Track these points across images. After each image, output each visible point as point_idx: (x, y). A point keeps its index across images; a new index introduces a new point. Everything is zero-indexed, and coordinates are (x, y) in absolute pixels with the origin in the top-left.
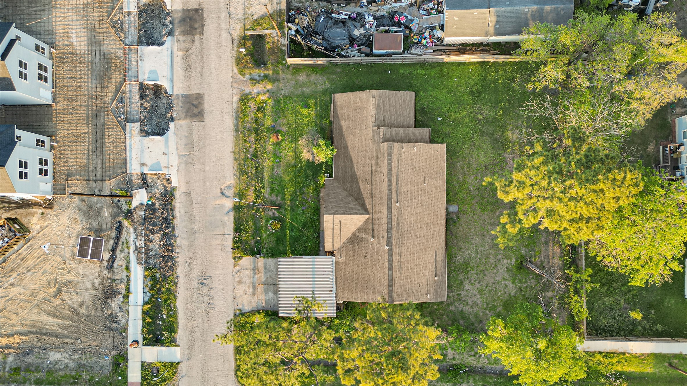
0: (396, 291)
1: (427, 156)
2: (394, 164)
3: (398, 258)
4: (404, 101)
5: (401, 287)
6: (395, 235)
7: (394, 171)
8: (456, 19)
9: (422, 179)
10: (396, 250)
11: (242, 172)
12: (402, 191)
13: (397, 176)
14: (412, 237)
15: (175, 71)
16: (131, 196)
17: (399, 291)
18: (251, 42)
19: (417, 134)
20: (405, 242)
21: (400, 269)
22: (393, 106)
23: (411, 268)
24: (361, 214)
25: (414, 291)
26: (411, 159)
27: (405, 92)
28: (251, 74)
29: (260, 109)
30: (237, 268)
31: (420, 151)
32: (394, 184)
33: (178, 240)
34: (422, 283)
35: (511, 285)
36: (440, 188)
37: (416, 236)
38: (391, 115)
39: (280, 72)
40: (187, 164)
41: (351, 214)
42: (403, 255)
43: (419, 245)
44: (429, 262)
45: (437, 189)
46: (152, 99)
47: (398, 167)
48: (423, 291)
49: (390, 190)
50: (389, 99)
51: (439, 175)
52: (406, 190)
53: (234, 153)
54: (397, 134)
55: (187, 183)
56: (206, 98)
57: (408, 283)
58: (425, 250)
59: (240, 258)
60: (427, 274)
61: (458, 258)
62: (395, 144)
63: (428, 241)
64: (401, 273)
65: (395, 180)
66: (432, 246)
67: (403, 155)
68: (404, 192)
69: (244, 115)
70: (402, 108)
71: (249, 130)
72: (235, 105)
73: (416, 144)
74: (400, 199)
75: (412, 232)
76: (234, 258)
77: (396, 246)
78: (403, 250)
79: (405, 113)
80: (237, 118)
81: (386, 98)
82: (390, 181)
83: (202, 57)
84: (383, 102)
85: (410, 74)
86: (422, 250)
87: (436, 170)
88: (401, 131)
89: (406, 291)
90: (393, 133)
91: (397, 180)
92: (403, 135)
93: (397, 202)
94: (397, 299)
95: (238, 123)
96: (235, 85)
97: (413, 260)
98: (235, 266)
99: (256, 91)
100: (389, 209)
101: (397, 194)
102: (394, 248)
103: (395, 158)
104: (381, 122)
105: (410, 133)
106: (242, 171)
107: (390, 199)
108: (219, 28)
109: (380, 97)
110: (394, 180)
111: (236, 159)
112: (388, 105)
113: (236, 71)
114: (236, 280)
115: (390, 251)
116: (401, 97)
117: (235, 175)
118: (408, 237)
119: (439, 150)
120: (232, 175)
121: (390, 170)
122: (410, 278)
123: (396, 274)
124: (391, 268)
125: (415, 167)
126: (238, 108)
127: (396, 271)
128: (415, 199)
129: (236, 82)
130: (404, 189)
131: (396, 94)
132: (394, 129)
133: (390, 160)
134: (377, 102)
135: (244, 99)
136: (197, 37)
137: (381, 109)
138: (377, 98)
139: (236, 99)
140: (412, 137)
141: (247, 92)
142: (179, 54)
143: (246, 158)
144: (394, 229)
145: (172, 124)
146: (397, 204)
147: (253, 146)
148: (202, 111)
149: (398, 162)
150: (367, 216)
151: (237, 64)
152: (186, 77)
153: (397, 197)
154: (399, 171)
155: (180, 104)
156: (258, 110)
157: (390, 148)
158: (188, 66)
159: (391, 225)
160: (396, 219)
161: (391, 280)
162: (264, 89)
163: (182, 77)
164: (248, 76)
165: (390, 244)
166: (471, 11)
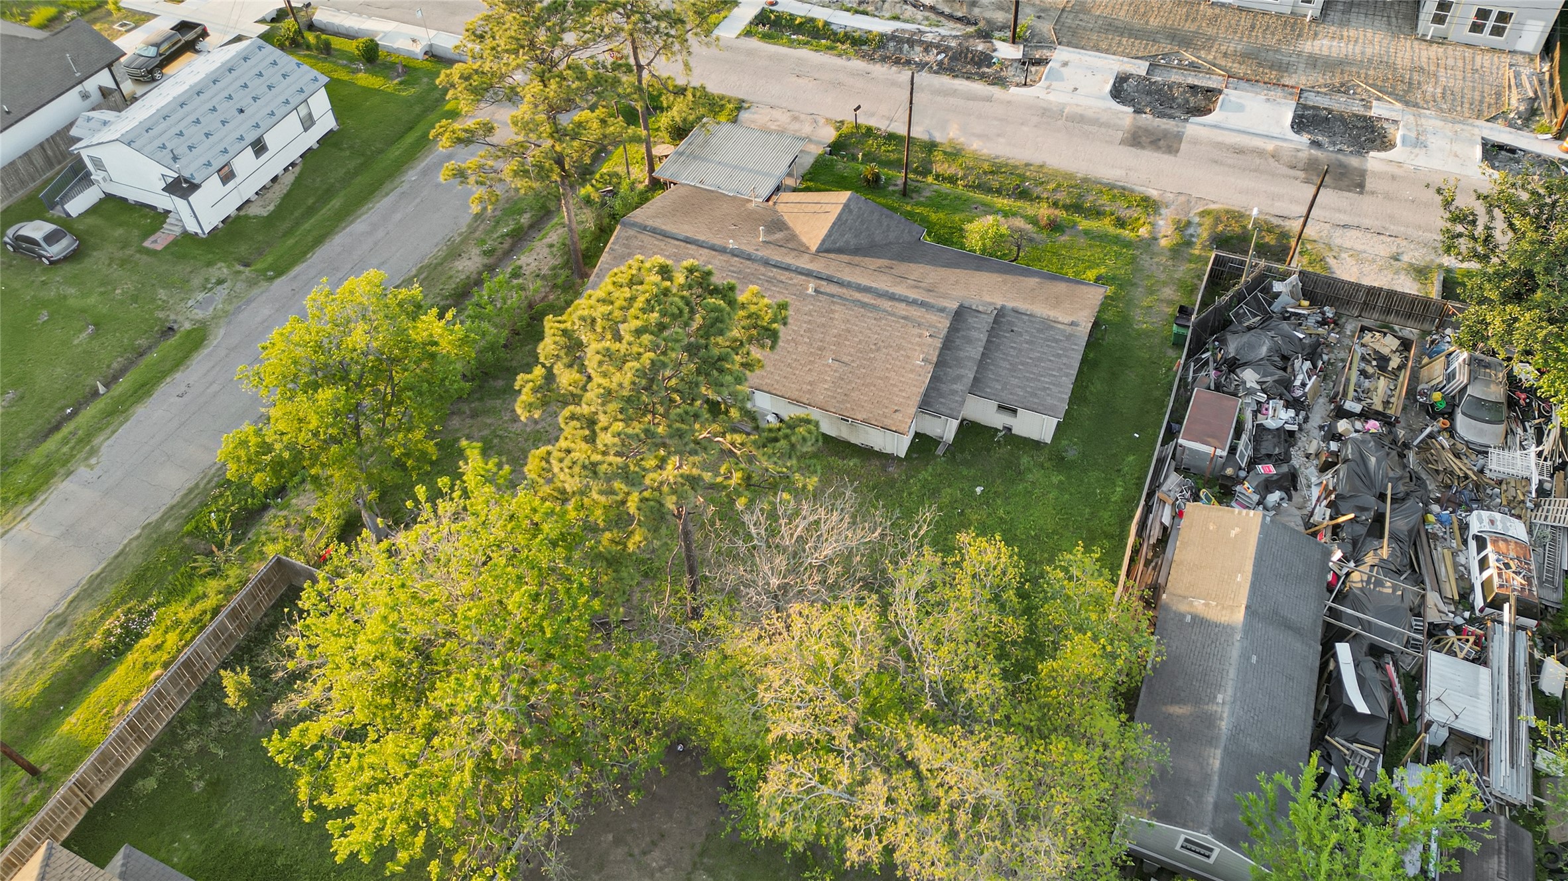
0: (640, 236)
1: (894, 385)
2: (902, 309)
3: (703, 260)
4: (1045, 389)
5: (640, 247)
6: (751, 267)
7: (887, 304)
8: (1233, 533)
9: (846, 359)
10: (719, 259)
11: (999, 169)
12: (837, 308)
13: (875, 308)
15: (1234, 135)
16: (1014, 42)
17: (637, 243)
18: (1273, 243)
19: (955, 387)
22: (1040, 359)
24: (824, 241)
26: (900, 348)
27: (1067, 397)
28: (1200, 225)
29: (1121, 223)
30: (822, 121)
31: (912, 371)
32: (858, 296)
33: (912, 73)
36: (810, 392)
38: (1020, 350)
39: (1193, 266)
40: (1045, 109)
41: (832, 227)
45: (810, 383)
46: (1187, 101)
47: (893, 315)
49: (849, 285)
50: (1059, 356)
51: (839, 397)
52: (836, 316)
53: (1041, 166)
54: (969, 341)
55: (1009, 102)
56: (1166, 157)
59: (838, 129)
62: (947, 325)
65: (866, 300)
67: (916, 331)
68: (833, 311)
69: (1114, 196)
71: (1080, 196)
72: (1138, 188)
73: (930, 368)
74: (821, 297)
76: (842, 122)
77: (728, 262)
79: (1015, 381)
80: (1112, 187)
81: (1065, 349)
82: (867, 290)
84: (1057, 341)
85: (1119, 471)
87: (854, 395)
88: (974, 352)
90: (974, 334)
91: (864, 305)
92: (962, 354)
93: (816, 291)
94: (624, 234)
95: (1099, 183)
96: (1182, 199)
98: (828, 121)
99: (1161, 223)
100: (808, 274)
101: (833, 296)
102: (726, 257)
103: (915, 312)
104: (1010, 323)
105: (962, 371)
106: (1001, 167)
107: (829, 280)
109: (1069, 337)
110: (867, 298)
111: (1027, 165)
112: (1045, 350)
113: (1212, 207)
114: (803, 117)
115: (723, 250)
116: (1059, 385)
117: (997, 157)
119: (899, 416)
120: (1000, 154)
121: (893, 297)
124: (687, 241)
125: (878, 350)
126: (1132, 191)
127: (677, 247)
128: (808, 330)
129: (1189, 202)
130: (840, 312)
131: (1067, 375)
132: (983, 337)
133: (914, 302)
134: (1059, 326)
135: (1149, 205)
136: (1301, 174)
137: (1040, 330)
138: (1069, 329)
139: (1154, 193)
140: (952, 372)
141: (1163, 211)
142: (1270, 146)
143: (1023, 178)
144: (762, 269)
145: (1131, 110)
146: (810, 291)
147: (1045, 195)
148: (1143, 147)
149: (905, 318)
150: (814, 248)
151: (1227, 212)
152: (1219, 145)
153: (828, 295)
154: (881, 315)
155: (1163, 127)
156: (1118, 219)
157: (942, 310)
158: (1240, 151)
159: (775, 266)
160: (783, 278)
161: (665, 235)
162: (1161, 235)
163: (1220, 139)
164: (1197, 219)
165: (734, 253)
166: (1249, 567)
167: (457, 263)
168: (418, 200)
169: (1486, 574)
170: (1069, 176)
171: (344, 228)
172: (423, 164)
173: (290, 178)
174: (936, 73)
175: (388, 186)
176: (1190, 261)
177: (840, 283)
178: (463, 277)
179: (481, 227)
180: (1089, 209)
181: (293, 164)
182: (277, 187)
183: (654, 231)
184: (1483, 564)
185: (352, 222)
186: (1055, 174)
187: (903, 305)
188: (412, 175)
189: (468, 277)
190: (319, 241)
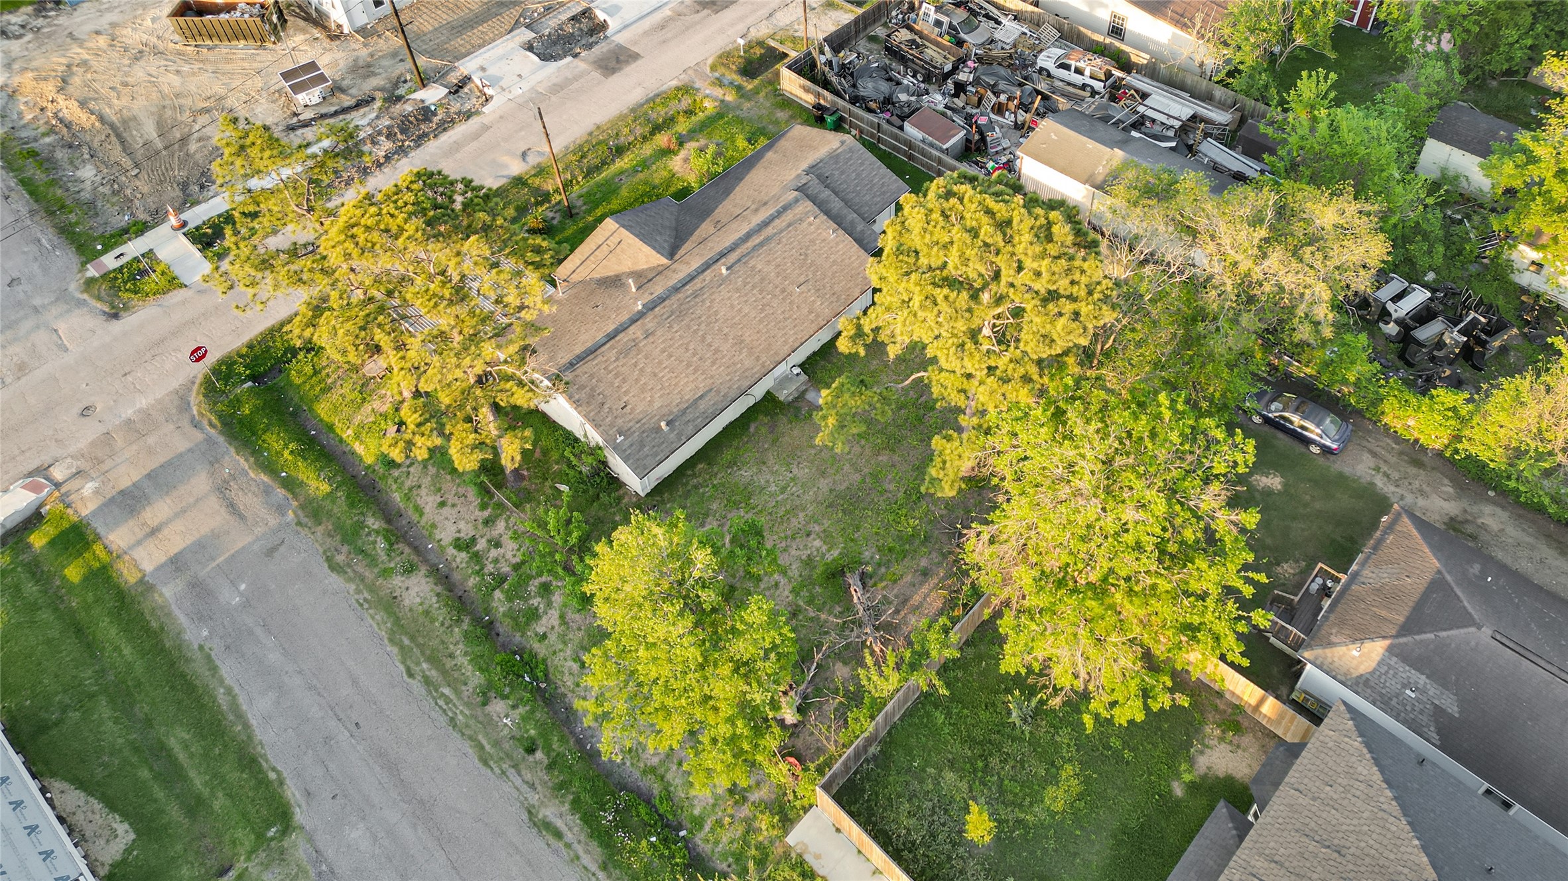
0: (579, 372)
1: (843, 260)
2: (778, 224)
3: (640, 335)
4: (884, 184)
5: (592, 376)
6: (673, 302)
7: (769, 231)
8: (1055, 138)
9: (802, 279)
10: (649, 322)
11: (581, 152)
12: (752, 263)
13: (767, 239)
14: (696, 332)
15: (641, 22)
16: (424, 86)
17: (584, 378)
18: (762, 51)
19: (859, 229)
20: (676, 327)
21: (625, 352)
22: (858, 175)
23: (642, 370)
24: (659, 253)
25: (606, 406)
26: (813, 241)
27: (895, 176)
28: (724, 75)
29: (689, 113)
31: (837, 244)
32: (750, 244)
33: (404, 161)
34: (633, 409)
35: (787, 593)
36: (818, 316)
37: (703, 338)
38: (846, 181)
39: (762, 94)
40: (530, 101)
41: (645, 243)
42: (651, 339)
43: (694, 355)
44: (679, 392)
45: (810, 312)
46: (581, 29)
47: (782, 231)
48: (620, 421)
49: (735, 246)
50: (862, 164)
51: (834, 299)
52: (759, 267)
53: (598, 127)
54: (827, 200)
55: (501, 117)
56: (639, 62)
57: (612, 384)
58: (696, 370)
60: (657, 405)
61: (742, 472)
62: (809, 205)
63: (713, 363)
64: (617, 359)
66: (712, 377)
67: (805, 225)
68: (753, 268)
69: (662, 103)
70: (871, 189)
71: (647, 120)
72: (664, 88)
73: (841, 232)
74: (736, 268)
75: (703, 327)
77: (655, 317)
78: (659, 333)
79: (869, 197)
80: (653, 99)
81: (859, 158)
82: (748, 236)
83: (687, 28)
84: (850, 159)
86: (689, 365)
87: (837, 288)
88: (837, 203)
89: (592, 389)
90: (824, 195)
91: (761, 244)
92: (837, 210)
93: (728, 269)
95: (642, 105)
96: (690, 72)
97: (660, 363)
99: (708, 92)
100: (707, 266)
101: (739, 260)
102: (650, 316)
103: (788, 217)
104: (823, 172)
105: (849, 218)
107: (723, 255)
108: (741, 19)
109: (851, 151)
110: (756, 240)
111: (590, 134)
112: (853, 168)
113: (710, 61)
115: (641, 315)
116: (884, 176)
117: (568, 147)
118: (689, 327)
120: (564, 144)
121: (766, 224)
122: (624, 381)
123: (609, 352)
124: (611, 337)
125: (806, 255)
126: (665, 92)
127: (612, 348)
128: (761, 292)
129: (696, 71)
130: (758, 262)
131: (879, 168)
132: (827, 192)
133: (779, 214)
134: (839, 151)
135: (686, 89)
136: (706, 12)
137: (836, 163)
139: (675, 83)
140: (849, 223)
141: (697, 86)
142: (667, 12)
143: (605, 142)
144: (681, 295)
145: (569, 59)
146: (724, 271)
147: (631, 139)
148: (620, 69)
149: (789, 225)
150: (664, 261)
151: (720, 57)
152: (646, 33)
153: (736, 263)
154: (777, 238)
155: (604, 50)
156: (686, 112)
157: (797, 201)
158: (662, 27)
159: (684, 285)
160: (699, 286)
161: (592, 351)
162: (721, 97)
163: (640, 31)
164: (717, 74)
165: (650, 307)
166: (1085, 139)
167: (407, 602)
168: (259, 631)
169: (1087, 73)
170: (622, 117)
171: (247, 726)
172: (182, 619)
173: (72, 798)
174: (419, 146)
175: (198, 667)
176: (758, 93)
177: (731, 249)
178: (434, 599)
179: (360, 569)
180: (664, 122)
181: (43, 791)
182: (79, 819)
183: (581, 358)
184: (1079, 71)
185: (240, 716)
186: (613, 123)
187: (777, 221)
188: (194, 634)
189: (438, 595)
190: (250, 762)
